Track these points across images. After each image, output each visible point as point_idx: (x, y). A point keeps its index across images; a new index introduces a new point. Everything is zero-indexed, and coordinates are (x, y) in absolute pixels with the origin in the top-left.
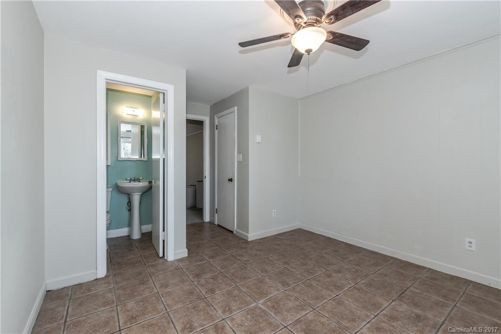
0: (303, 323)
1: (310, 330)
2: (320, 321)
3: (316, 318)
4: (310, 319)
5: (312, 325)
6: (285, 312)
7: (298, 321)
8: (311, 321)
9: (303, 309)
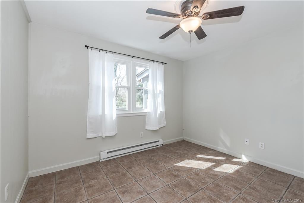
0: (193, 190)
1: (189, 187)
2: (183, 191)
3: (185, 193)
4: (189, 193)
5: (188, 189)
6: (205, 197)
7: (196, 192)
8: (188, 191)
9: (194, 199)
